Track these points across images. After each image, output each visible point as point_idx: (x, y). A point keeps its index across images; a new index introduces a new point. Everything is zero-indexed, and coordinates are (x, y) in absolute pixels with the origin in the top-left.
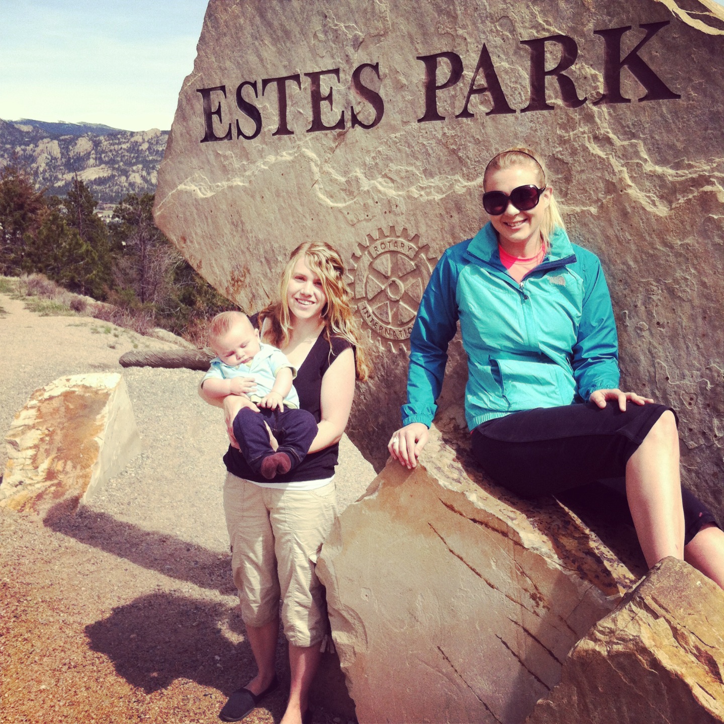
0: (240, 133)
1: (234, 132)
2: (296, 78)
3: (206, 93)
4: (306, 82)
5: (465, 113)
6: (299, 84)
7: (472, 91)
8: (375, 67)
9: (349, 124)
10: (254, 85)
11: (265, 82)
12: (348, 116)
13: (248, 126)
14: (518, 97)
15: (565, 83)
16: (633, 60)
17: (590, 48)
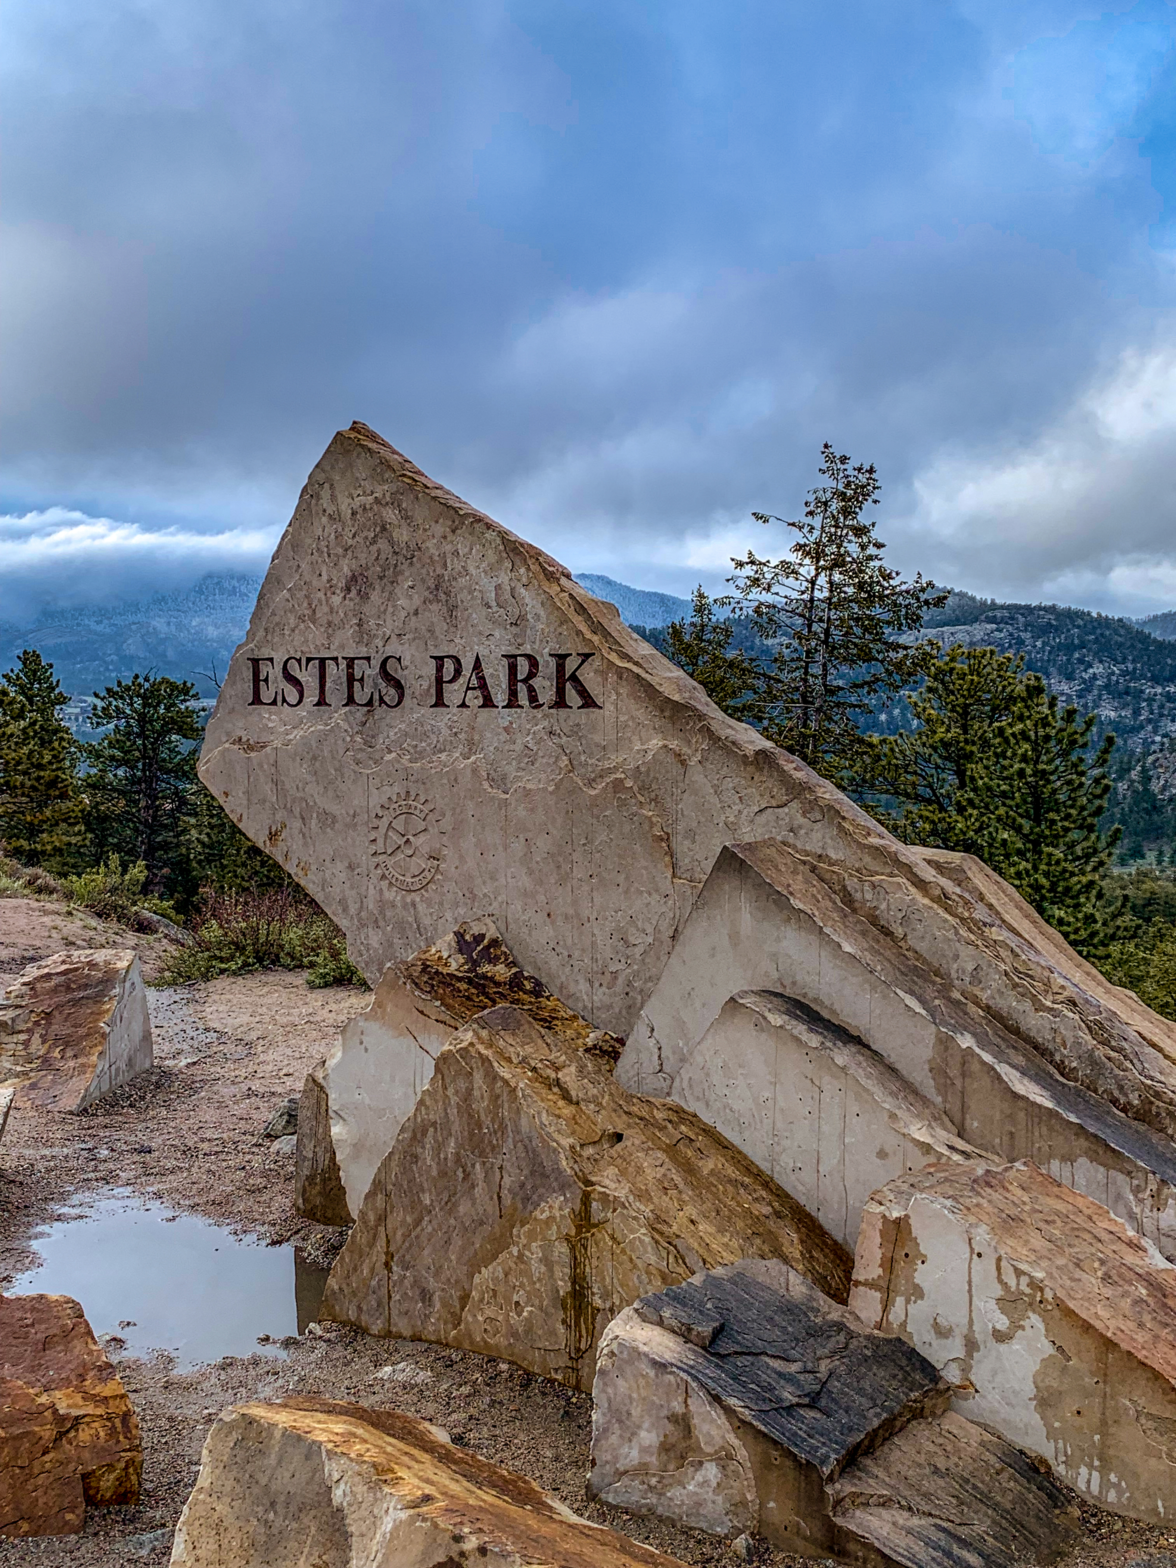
0: (284, 700)
1: (279, 698)
2: (335, 659)
3: (255, 662)
4: (343, 665)
5: (463, 705)
6: (338, 665)
7: (468, 688)
8: (399, 660)
9: (377, 704)
10: (299, 661)
11: (309, 660)
12: (376, 697)
13: (292, 696)
14: (500, 697)
15: (531, 690)
16: (574, 678)
17: (546, 666)
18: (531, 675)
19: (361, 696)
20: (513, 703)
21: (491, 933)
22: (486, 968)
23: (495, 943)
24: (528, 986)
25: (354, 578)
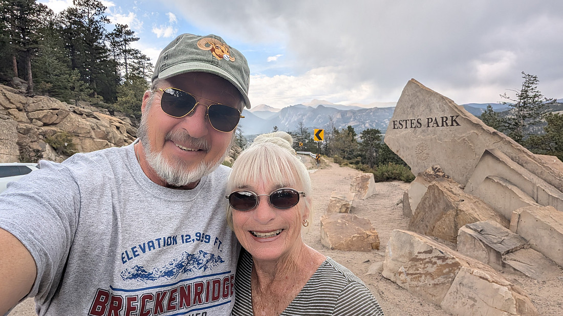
0: (399, 128)
2: (408, 120)
3: (394, 121)
4: (410, 121)
5: (433, 126)
7: (434, 123)
8: (421, 119)
10: (402, 121)
11: (404, 120)
12: (416, 126)
13: (401, 127)
14: (440, 125)
15: (446, 123)
16: (455, 120)
17: (450, 119)
18: (446, 120)
19: (413, 126)
20: (443, 125)
21: (439, 167)
22: (438, 173)
23: (439, 169)
24: (446, 176)
25: (412, 106)
